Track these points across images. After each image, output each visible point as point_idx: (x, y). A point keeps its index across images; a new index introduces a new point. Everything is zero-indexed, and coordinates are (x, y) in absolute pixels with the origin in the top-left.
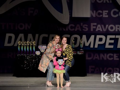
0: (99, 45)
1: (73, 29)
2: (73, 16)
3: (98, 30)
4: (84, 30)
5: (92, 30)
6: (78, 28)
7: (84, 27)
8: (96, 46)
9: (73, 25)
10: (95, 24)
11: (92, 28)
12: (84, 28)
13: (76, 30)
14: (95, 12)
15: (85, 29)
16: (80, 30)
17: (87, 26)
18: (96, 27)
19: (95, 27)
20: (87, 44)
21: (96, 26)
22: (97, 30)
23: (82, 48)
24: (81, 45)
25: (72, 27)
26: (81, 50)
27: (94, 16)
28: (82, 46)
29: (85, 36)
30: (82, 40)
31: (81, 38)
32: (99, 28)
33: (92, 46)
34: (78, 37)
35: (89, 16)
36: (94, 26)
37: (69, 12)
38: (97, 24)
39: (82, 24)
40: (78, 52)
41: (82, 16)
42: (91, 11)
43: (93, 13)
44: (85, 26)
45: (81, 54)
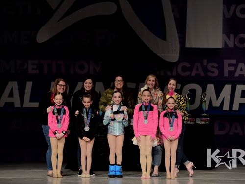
0: (240, 104)
1: (188, 73)
2: (187, 45)
3: (240, 75)
4: (210, 74)
5: (226, 74)
6: (198, 69)
7: (209, 68)
8: (236, 108)
9: (188, 65)
10: (234, 62)
11: (227, 70)
12: (209, 71)
13: (193, 74)
14: (232, 36)
15: (213, 72)
16: (202, 74)
17: (216, 65)
18: (236, 69)
19: (232, 68)
20: (216, 104)
21: (236, 66)
22: (237, 75)
23: (207, 112)
24: (204, 105)
25: (184, 69)
26: (205, 115)
27: (231, 45)
28: (205, 107)
29: (212, 86)
30: (206, 95)
31: (204, 90)
32: (241, 70)
33: (226, 107)
34: (198, 88)
35: (220, 45)
36: (230, 65)
37: (180, 38)
38: (236, 62)
39: (205, 62)
40: (198, 119)
41: (206, 46)
42: (225, 35)
43: (229, 38)
44: (213, 67)
45: (203, 123)
